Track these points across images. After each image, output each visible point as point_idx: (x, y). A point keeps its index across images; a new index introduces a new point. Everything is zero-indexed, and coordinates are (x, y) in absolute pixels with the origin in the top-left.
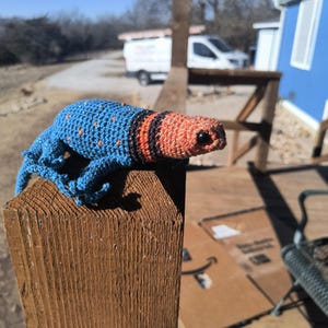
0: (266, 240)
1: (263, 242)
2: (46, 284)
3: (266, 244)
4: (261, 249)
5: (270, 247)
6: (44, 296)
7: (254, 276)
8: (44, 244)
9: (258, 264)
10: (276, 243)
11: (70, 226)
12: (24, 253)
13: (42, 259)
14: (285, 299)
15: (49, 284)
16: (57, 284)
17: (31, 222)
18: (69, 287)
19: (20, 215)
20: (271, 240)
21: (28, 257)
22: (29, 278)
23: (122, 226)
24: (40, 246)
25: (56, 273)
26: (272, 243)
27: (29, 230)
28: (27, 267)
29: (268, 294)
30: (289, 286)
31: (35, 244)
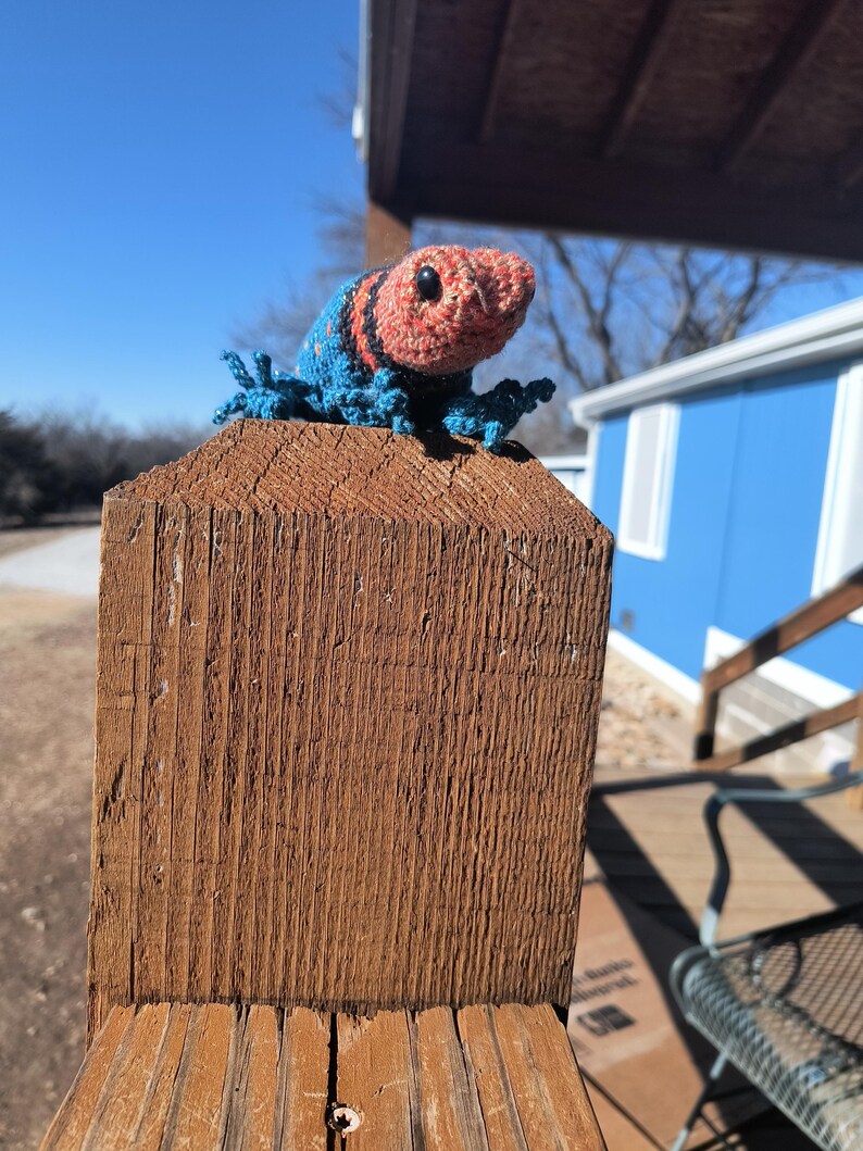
0: (616, 967)
1: (605, 972)
2: (194, 764)
3: (617, 976)
4: (604, 990)
5: (626, 983)
6: (177, 813)
7: (594, 1068)
8: (216, 617)
9: (603, 1032)
10: (641, 972)
11: (303, 553)
12: (144, 652)
13: (199, 666)
14: (690, 1126)
15: (207, 762)
16: (231, 761)
17: (190, 539)
18: (269, 772)
19: (161, 516)
20: (629, 965)
21: (156, 660)
22: (142, 744)
23: (452, 552)
24: (200, 624)
25: (236, 716)
26: (632, 973)
27: (179, 567)
28: (144, 701)
29: (640, 1118)
30: (696, 1088)
31: (187, 616)
